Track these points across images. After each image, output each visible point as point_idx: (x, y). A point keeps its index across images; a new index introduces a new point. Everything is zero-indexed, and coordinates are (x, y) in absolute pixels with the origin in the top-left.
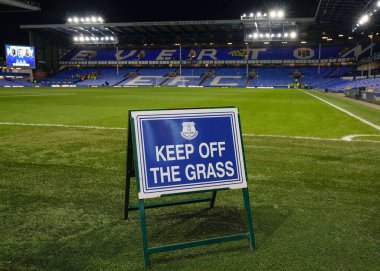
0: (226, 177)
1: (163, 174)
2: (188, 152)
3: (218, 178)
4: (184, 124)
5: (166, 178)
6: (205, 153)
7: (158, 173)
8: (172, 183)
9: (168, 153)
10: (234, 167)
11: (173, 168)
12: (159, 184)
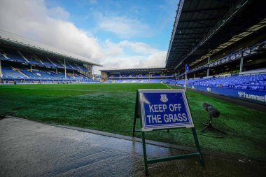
0: (183, 121)
1: (153, 119)
2: (164, 108)
3: (179, 122)
4: (162, 95)
5: (154, 120)
6: (172, 109)
7: (151, 118)
8: (158, 123)
9: (155, 108)
10: (187, 116)
11: (158, 116)
12: (152, 124)
